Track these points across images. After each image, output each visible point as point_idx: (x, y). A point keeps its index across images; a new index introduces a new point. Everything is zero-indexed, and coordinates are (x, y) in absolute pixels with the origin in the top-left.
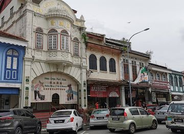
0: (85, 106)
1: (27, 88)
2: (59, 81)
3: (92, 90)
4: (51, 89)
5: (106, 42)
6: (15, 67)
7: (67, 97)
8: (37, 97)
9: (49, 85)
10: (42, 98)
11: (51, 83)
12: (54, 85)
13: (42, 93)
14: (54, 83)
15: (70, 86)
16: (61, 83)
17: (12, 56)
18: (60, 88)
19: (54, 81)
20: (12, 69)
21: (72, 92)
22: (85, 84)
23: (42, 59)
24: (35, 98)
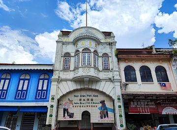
0: (122, 126)
1: (52, 106)
2: (90, 98)
3: (132, 105)
4: (80, 106)
5: (157, 52)
6: (45, 88)
7: (100, 115)
8: (66, 114)
9: (79, 102)
10: (71, 115)
11: (80, 100)
12: (84, 102)
13: (70, 111)
14: (84, 100)
15: (103, 102)
16: (92, 100)
17: (44, 79)
18: (91, 105)
19: (84, 98)
20: (42, 90)
21: (106, 108)
22: (119, 99)
23: (68, 78)
24: (64, 116)
